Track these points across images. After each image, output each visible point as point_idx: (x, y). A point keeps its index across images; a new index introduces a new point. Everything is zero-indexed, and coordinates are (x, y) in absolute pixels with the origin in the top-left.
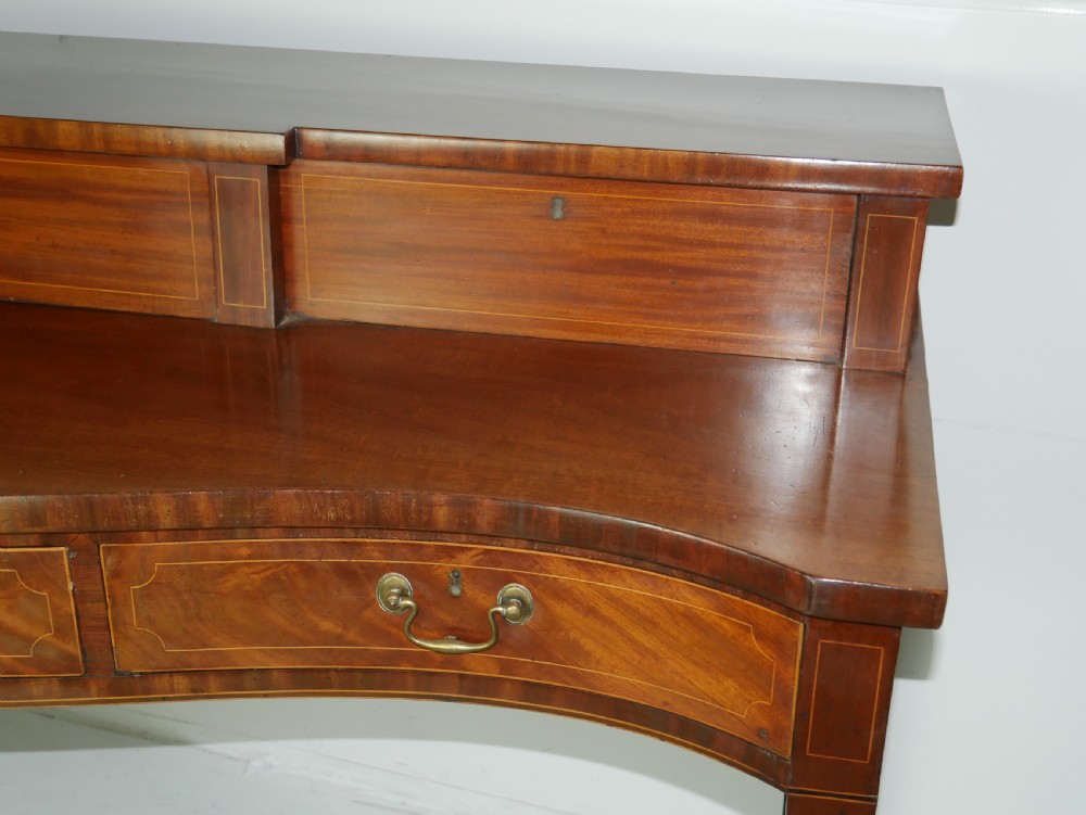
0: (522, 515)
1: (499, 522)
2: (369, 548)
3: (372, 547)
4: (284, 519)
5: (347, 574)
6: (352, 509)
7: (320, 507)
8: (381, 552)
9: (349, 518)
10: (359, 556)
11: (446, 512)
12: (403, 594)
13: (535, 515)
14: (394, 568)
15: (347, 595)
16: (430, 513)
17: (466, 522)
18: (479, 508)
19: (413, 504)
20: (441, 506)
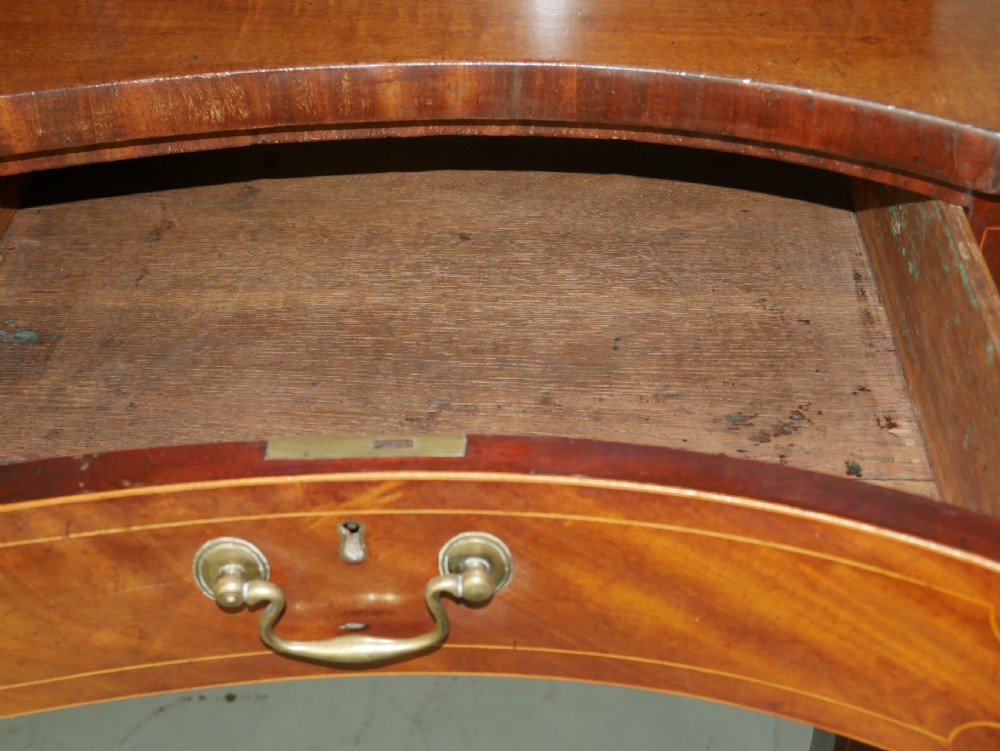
0: (518, 83)
1: (482, 99)
2: (164, 503)
3: (172, 501)
4: (143, 127)
5: (127, 553)
6: (249, 102)
7: (197, 102)
8: (192, 506)
9: (246, 115)
10: (147, 519)
11: (398, 91)
12: (250, 573)
13: (539, 81)
14: (220, 531)
15: (138, 586)
16: (373, 95)
17: (430, 103)
18: (450, 80)
19: (345, 84)
20: (389, 81)
